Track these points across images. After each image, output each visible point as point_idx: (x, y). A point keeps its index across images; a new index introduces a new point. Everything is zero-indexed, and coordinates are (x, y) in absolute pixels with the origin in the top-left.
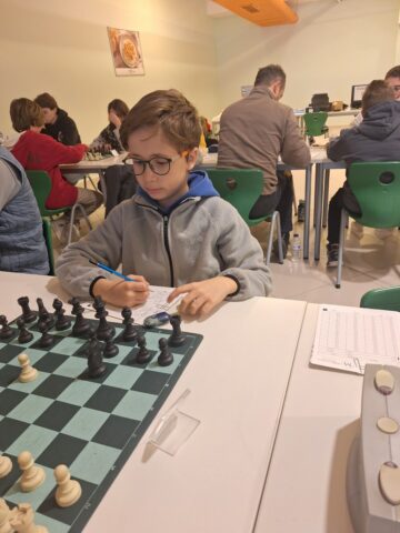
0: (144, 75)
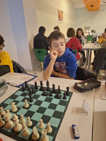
0: (63, 23)
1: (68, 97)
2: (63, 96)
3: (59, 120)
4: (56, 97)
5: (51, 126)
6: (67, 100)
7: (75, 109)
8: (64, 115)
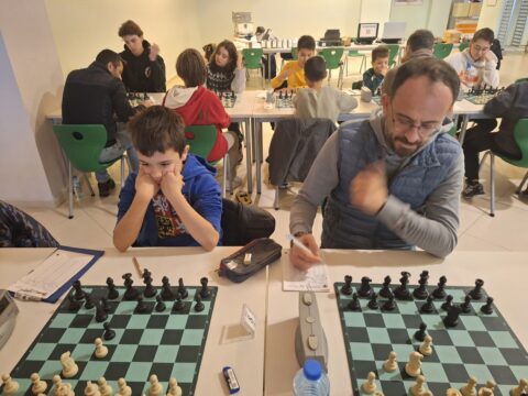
1: (207, 304)
2: (194, 303)
3: (194, 365)
4: (177, 310)
5: (179, 384)
6: (205, 312)
7: (226, 331)
8: (202, 352)
